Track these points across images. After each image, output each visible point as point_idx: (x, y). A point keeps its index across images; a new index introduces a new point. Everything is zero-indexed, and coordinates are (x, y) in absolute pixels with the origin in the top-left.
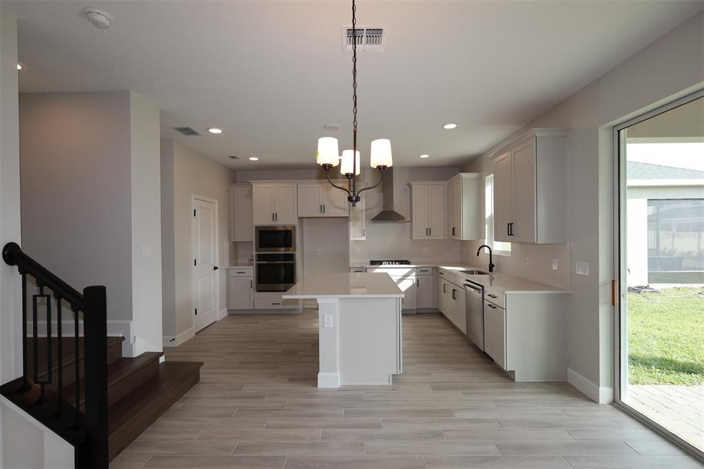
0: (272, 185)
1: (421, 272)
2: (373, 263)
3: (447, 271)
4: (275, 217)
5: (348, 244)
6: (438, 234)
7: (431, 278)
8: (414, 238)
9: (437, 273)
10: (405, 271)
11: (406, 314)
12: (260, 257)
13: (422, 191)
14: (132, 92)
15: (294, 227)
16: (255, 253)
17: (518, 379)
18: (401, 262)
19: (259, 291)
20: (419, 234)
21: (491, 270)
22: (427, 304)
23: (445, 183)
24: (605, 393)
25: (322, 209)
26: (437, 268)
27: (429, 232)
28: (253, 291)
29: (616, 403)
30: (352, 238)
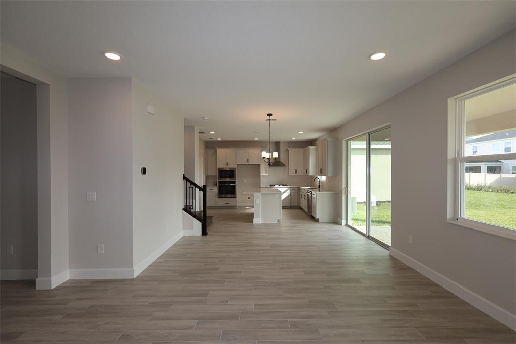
0: (225, 150)
1: (292, 189)
2: (270, 185)
3: (304, 188)
4: (227, 164)
5: (260, 177)
6: (300, 173)
7: (296, 192)
8: (290, 174)
9: (299, 189)
10: (286, 189)
11: (284, 208)
12: (219, 182)
13: (293, 152)
14: (195, 127)
15: (235, 169)
16: (217, 181)
17: (320, 221)
18: (283, 185)
19: (219, 198)
20: (292, 172)
21: (319, 187)
22: (295, 204)
23: (304, 149)
24: (344, 222)
25: (248, 161)
26: (299, 188)
27: (296, 171)
28: (216, 198)
29: (347, 225)
30: (261, 174)
